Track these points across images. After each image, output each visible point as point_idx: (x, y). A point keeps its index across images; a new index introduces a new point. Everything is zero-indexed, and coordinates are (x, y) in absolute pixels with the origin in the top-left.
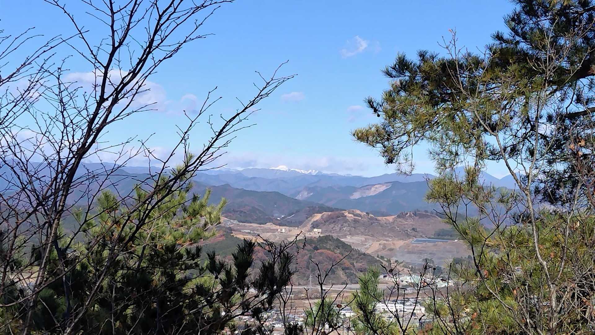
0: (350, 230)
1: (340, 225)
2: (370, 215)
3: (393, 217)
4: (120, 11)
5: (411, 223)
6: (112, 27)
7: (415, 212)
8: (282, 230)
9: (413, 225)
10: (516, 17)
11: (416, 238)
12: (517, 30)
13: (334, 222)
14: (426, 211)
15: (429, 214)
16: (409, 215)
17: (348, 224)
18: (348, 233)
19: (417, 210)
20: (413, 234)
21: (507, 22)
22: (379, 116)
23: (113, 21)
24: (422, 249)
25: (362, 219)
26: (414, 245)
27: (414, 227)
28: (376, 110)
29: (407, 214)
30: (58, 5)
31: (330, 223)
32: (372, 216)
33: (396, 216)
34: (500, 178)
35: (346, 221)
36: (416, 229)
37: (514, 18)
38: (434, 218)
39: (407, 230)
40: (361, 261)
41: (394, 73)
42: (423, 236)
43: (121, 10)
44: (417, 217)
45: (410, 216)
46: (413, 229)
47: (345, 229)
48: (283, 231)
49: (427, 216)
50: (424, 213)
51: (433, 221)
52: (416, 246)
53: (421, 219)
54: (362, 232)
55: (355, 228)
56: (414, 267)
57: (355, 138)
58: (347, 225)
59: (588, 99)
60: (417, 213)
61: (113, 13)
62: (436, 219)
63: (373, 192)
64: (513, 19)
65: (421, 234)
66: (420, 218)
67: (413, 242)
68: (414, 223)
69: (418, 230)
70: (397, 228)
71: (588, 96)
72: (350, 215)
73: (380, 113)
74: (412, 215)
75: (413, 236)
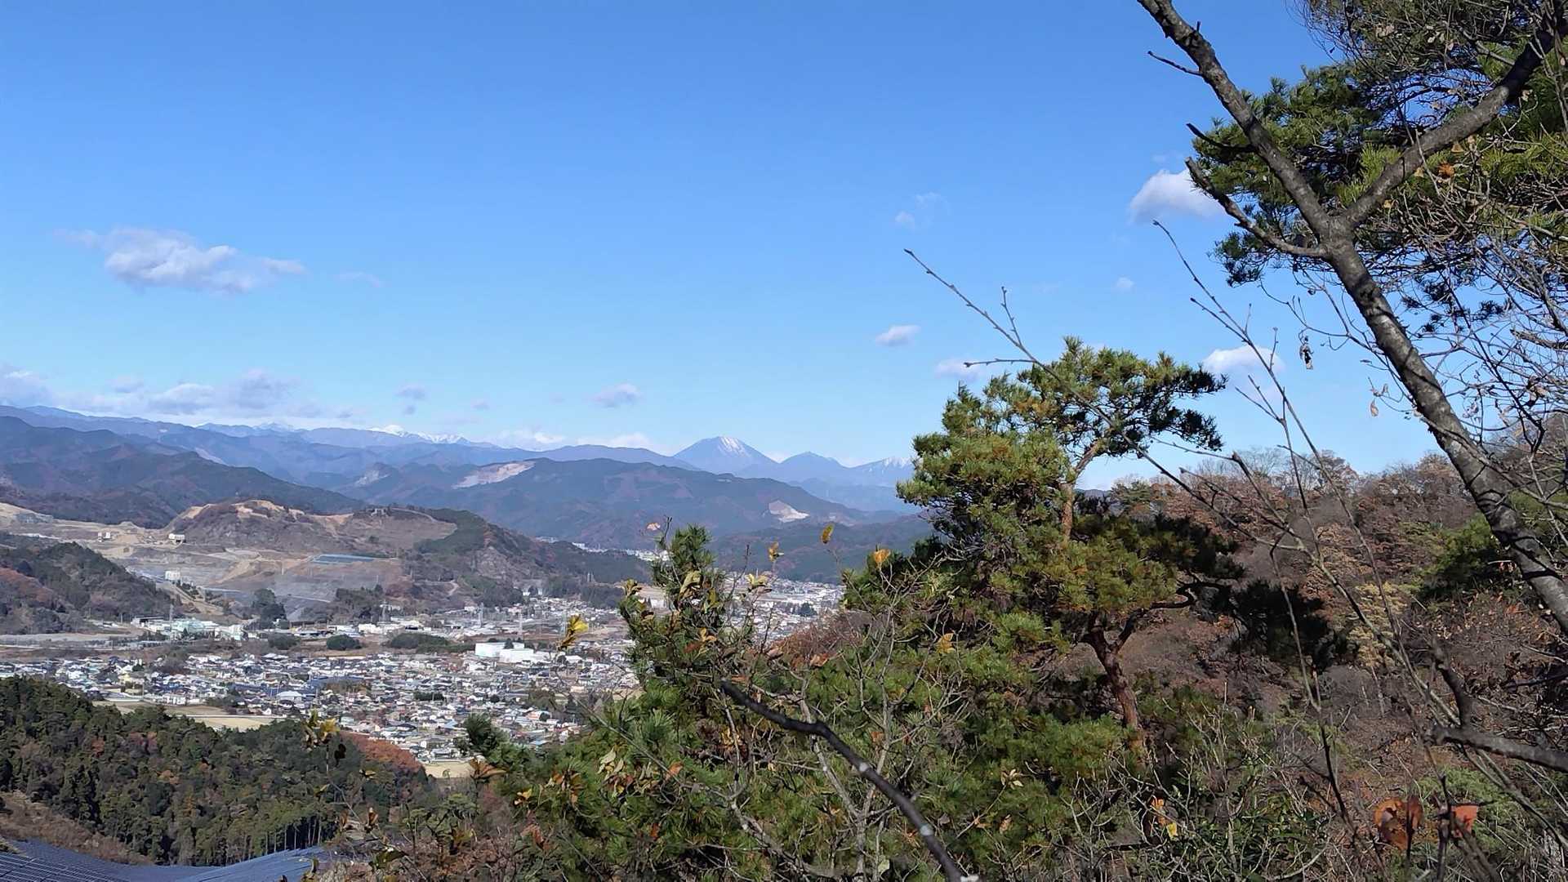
0: (238, 537)
1: (221, 529)
3: (347, 516)
5: (378, 527)
7: (390, 508)
8: (104, 535)
13: (212, 522)
14: (412, 508)
16: (376, 512)
17: (237, 527)
18: (234, 543)
25: (271, 519)
29: (374, 511)
31: (206, 525)
33: (352, 514)
35: (235, 521)
36: (378, 540)
38: (422, 520)
40: (113, 590)
44: (392, 518)
45: (379, 515)
46: (372, 539)
47: (228, 535)
48: (108, 536)
49: (410, 516)
51: (419, 525)
53: (399, 521)
54: (262, 542)
55: (248, 534)
58: (234, 528)
62: (427, 522)
63: (501, 476)
66: (396, 519)
68: (383, 528)
72: (247, 510)
74: (383, 513)
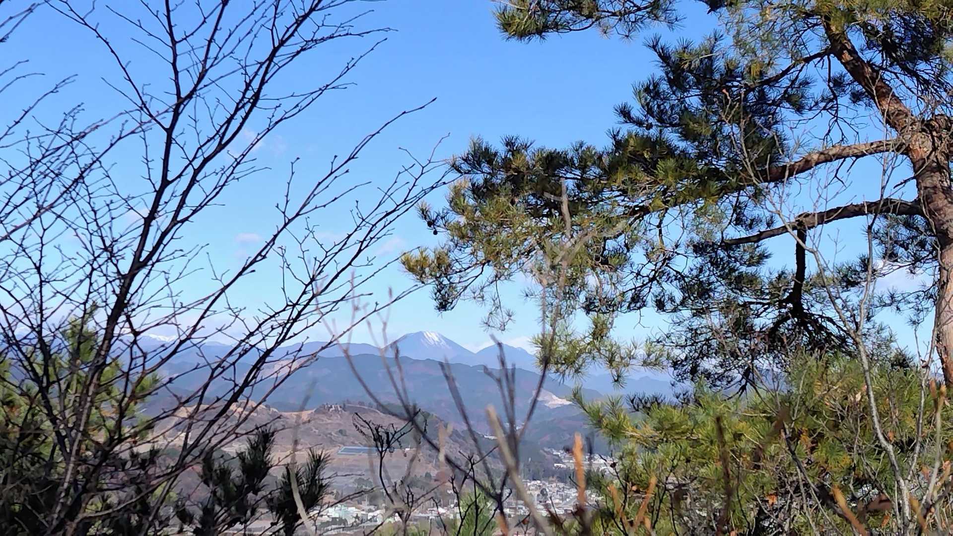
2: (271, 409)
3: (309, 412)
4: (185, 39)
5: (338, 421)
6: (174, 64)
7: (344, 406)
9: (340, 425)
10: (651, 87)
11: (344, 445)
12: (651, 108)
14: (361, 404)
15: (366, 408)
16: (333, 408)
19: (348, 400)
20: (340, 439)
21: (638, 93)
22: (435, 233)
23: (175, 56)
24: (354, 463)
25: (259, 416)
26: (341, 457)
27: (341, 428)
28: (430, 224)
29: (331, 407)
30: (86, 24)
32: (275, 410)
33: (313, 411)
34: (475, 351)
36: (345, 431)
37: (648, 87)
38: (372, 414)
39: (330, 434)
41: (465, 167)
42: (356, 442)
43: (187, 37)
44: (347, 413)
45: (336, 410)
46: (341, 432)
49: (363, 411)
50: (358, 406)
52: (344, 459)
56: (340, 492)
57: (403, 268)
59: (752, 221)
60: (347, 405)
61: (174, 43)
62: (377, 415)
64: (647, 90)
65: (352, 439)
66: (351, 414)
67: (340, 452)
68: (341, 422)
69: (348, 432)
70: (314, 430)
71: (752, 216)
72: (240, 409)
73: (438, 229)
74: (340, 409)
75: (341, 443)
